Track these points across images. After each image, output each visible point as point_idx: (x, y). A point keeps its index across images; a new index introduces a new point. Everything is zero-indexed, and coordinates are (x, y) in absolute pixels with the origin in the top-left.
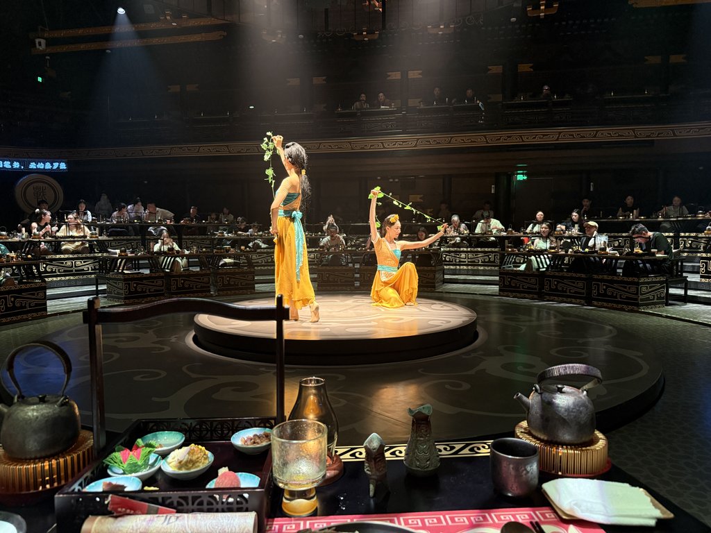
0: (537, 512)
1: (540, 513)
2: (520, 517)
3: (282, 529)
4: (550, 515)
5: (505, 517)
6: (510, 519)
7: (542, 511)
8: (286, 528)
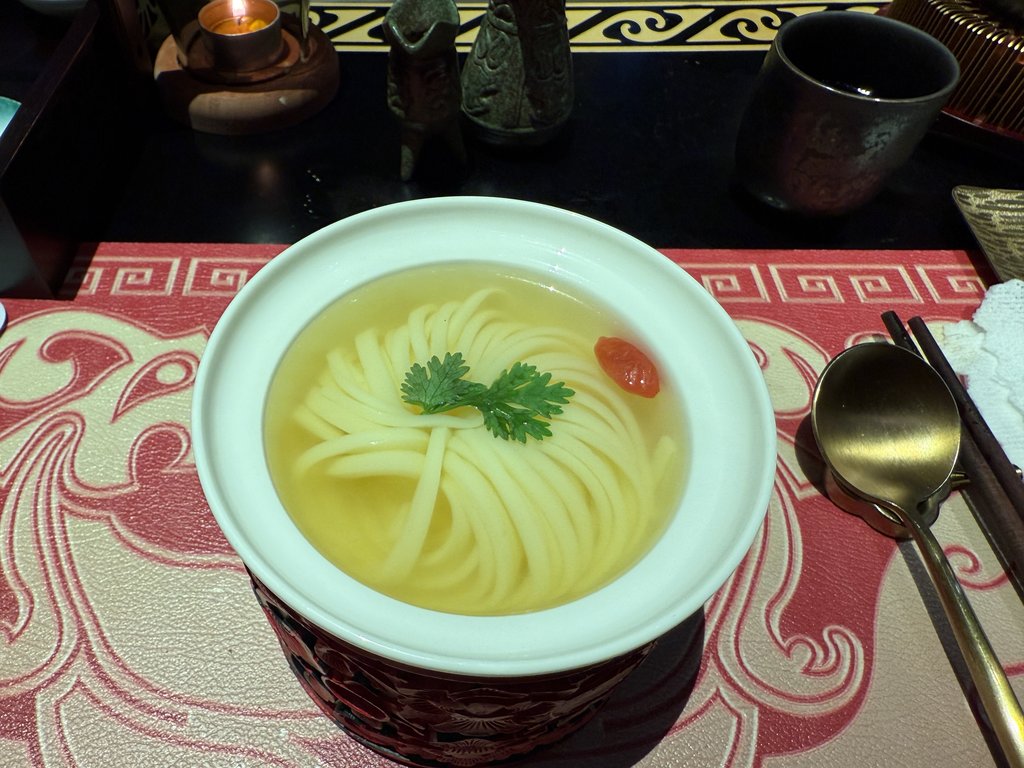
0: (920, 270)
1: (931, 274)
2: (862, 283)
3: (111, 284)
4: (962, 284)
5: (812, 283)
6: (829, 293)
7: (935, 267)
8: (124, 282)
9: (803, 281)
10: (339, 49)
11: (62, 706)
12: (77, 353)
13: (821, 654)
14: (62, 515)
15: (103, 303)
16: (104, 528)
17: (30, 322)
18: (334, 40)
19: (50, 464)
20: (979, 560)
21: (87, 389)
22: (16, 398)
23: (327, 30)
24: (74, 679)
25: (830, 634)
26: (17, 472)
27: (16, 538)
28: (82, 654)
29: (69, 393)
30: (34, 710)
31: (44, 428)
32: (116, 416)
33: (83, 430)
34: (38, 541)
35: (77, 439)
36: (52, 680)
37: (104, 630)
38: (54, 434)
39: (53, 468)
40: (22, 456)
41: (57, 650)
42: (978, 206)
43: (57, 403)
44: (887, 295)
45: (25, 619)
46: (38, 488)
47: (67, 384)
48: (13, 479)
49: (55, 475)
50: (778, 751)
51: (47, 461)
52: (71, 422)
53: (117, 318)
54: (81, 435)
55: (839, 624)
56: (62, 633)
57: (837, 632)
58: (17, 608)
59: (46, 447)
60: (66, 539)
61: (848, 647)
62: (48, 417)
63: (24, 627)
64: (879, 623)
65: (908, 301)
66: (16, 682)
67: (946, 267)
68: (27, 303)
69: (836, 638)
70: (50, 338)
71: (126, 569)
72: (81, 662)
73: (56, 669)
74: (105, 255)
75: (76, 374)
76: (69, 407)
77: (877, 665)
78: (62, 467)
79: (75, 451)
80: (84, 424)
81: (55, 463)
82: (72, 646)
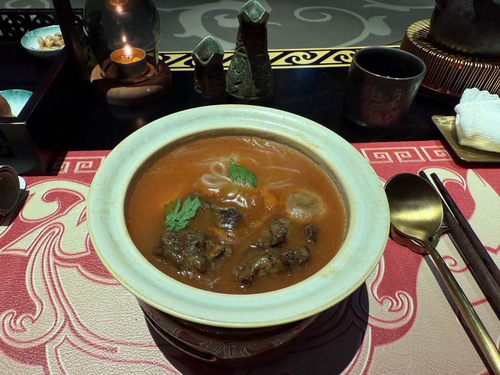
0: (423, 148)
2: (400, 155)
3: (74, 168)
4: (440, 153)
5: (379, 155)
6: (387, 159)
7: (428, 147)
8: (80, 167)
9: (376, 155)
10: (172, 70)
11: (58, 349)
12: (59, 198)
13: (395, 303)
14: (55, 267)
15: (70, 176)
16: (75, 271)
17: (37, 186)
18: (170, 66)
19: (49, 245)
20: (457, 261)
21: (65, 213)
22: (32, 219)
23: (166, 62)
24: (64, 337)
25: (398, 294)
26: (33, 249)
27: (33, 278)
28: (67, 326)
29: (56, 215)
30: (45, 352)
31: (45, 230)
32: (79, 223)
33: (64, 230)
34: (44, 278)
35: (61, 234)
36: (52, 339)
37: (77, 315)
38: (50, 232)
39: (50, 247)
40: (35, 243)
41: (55, 325)
42: (443, 123)
43: (51, 219)
44: (410, 159)
45: (39, 313)
46: (43, 256)
47: (55, 211)
48: (31, 253)
49: (51, 250)
50: (380, 344)
51: (47, 244)
52: (58, 227)
53: (78, 182)
54: (63, 232)
55: (402, 290)
56: (57, 317)
57: (401, 293)
58: (36, 308)
59: (46, 238)
60: (57, 277)
61: (406, 299)
62: (47, 225)
63: (39, 316)
64: (418, 289)
65: (419, 161)
66: (35, 340)
67: (433, 147)
68: (34, 178)
69: (401, 296)
70: (46, 192)
71: (86, 288)
72: (67, 329)
73: (55, 334)
74: (70, 157)
75: (59, 207)
76: (56, 221)
77: (419, 306)
78: (54, 246)
79: (60, 239)
80: (64, 227)
81: (51, 245)
82: (62, 323)
